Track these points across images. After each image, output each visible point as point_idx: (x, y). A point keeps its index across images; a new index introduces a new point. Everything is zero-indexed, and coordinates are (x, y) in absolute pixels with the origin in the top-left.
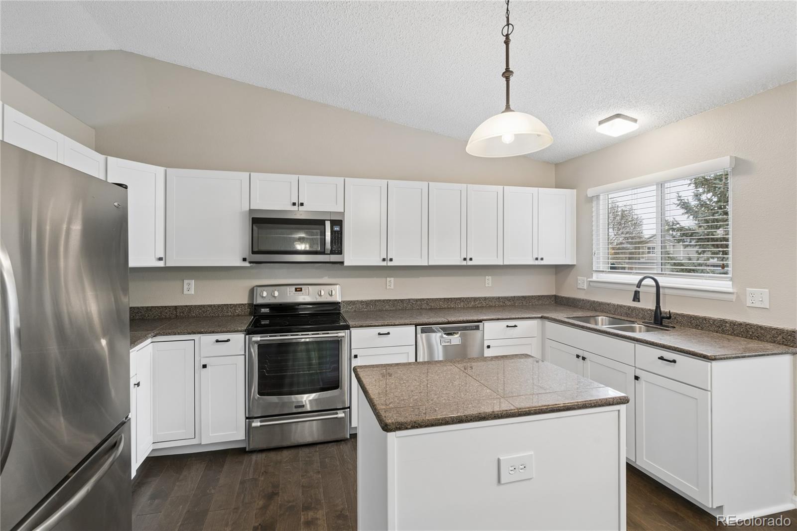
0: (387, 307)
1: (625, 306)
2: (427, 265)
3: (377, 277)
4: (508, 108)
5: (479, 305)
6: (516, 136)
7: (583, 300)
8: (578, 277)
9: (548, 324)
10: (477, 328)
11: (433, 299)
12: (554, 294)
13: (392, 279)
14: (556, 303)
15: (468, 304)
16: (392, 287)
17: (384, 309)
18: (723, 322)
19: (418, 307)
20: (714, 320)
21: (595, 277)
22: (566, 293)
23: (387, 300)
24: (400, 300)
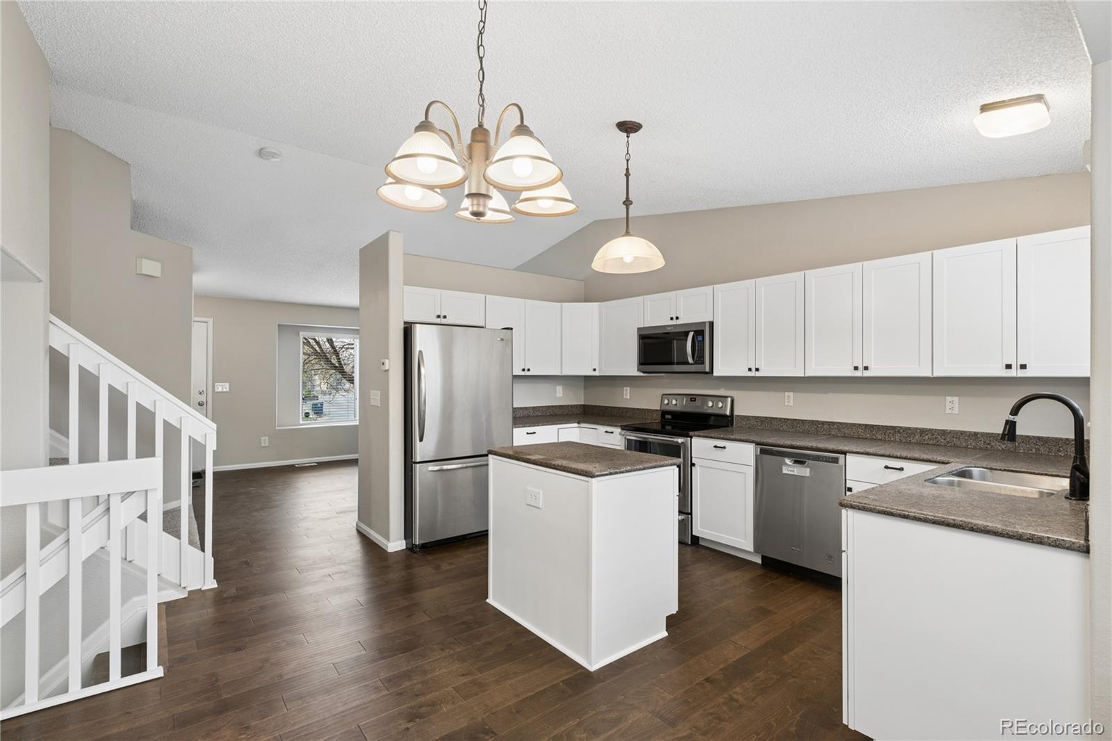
0: (784, 427)
10: (836, 461)
13: (791, 394)
16: (792, 404)
17: (781, 429)
19: (824, 432)
23: (785, 419)
24: (801, 420)
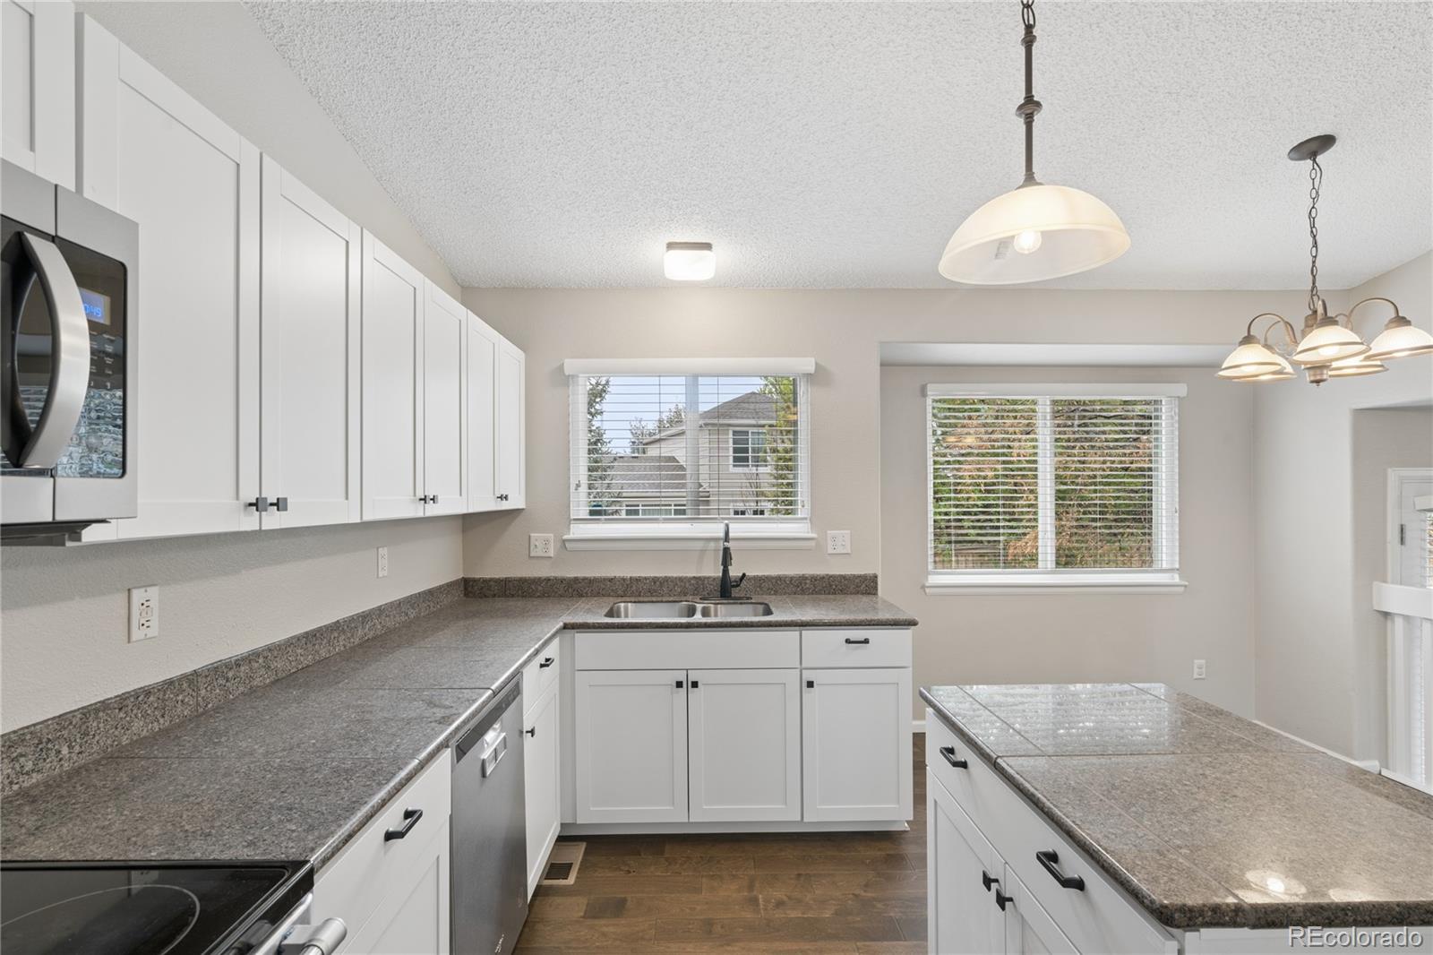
4: (1030, 178)
7: (548, 580)
8: (532, 535)
9: (581, 638)
12: (463, 576)
13: (153, 592)
14: (466, 595)
16: (154, 629)
18: (803, 578)
21: (579, 531)
22: (493, 569)
23: (136, 694)
24: (185, 677)
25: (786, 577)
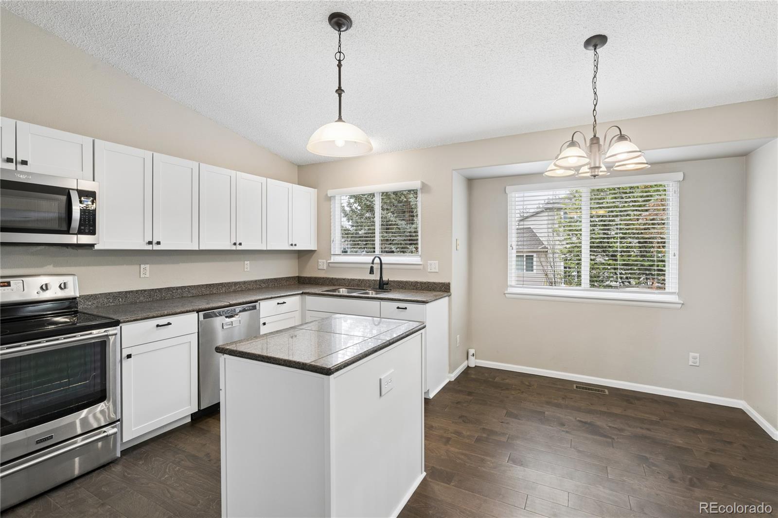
0: (141, 298)
1: (356, 279)
2: (198, 249)
3: (127, 265)
4: (340, 119)
5: (239, 289)
6: (346, 142)
7: (323, 278)
8: (319, 260)
9: (308, 298)
10: (254, 308)
11: (194, 286)
12: (297, 275)
13: (148, 266)
14: (299, 283)
15: (229, 288)
16: (148, 275)
17: (138, 301)
18: (417, 283)
19: (178, 296)
20: (412, 282)
21: (334, 259)
22: (308, 273)
23: (142, 291)
24: (158, 289)
25: (409, 282)
